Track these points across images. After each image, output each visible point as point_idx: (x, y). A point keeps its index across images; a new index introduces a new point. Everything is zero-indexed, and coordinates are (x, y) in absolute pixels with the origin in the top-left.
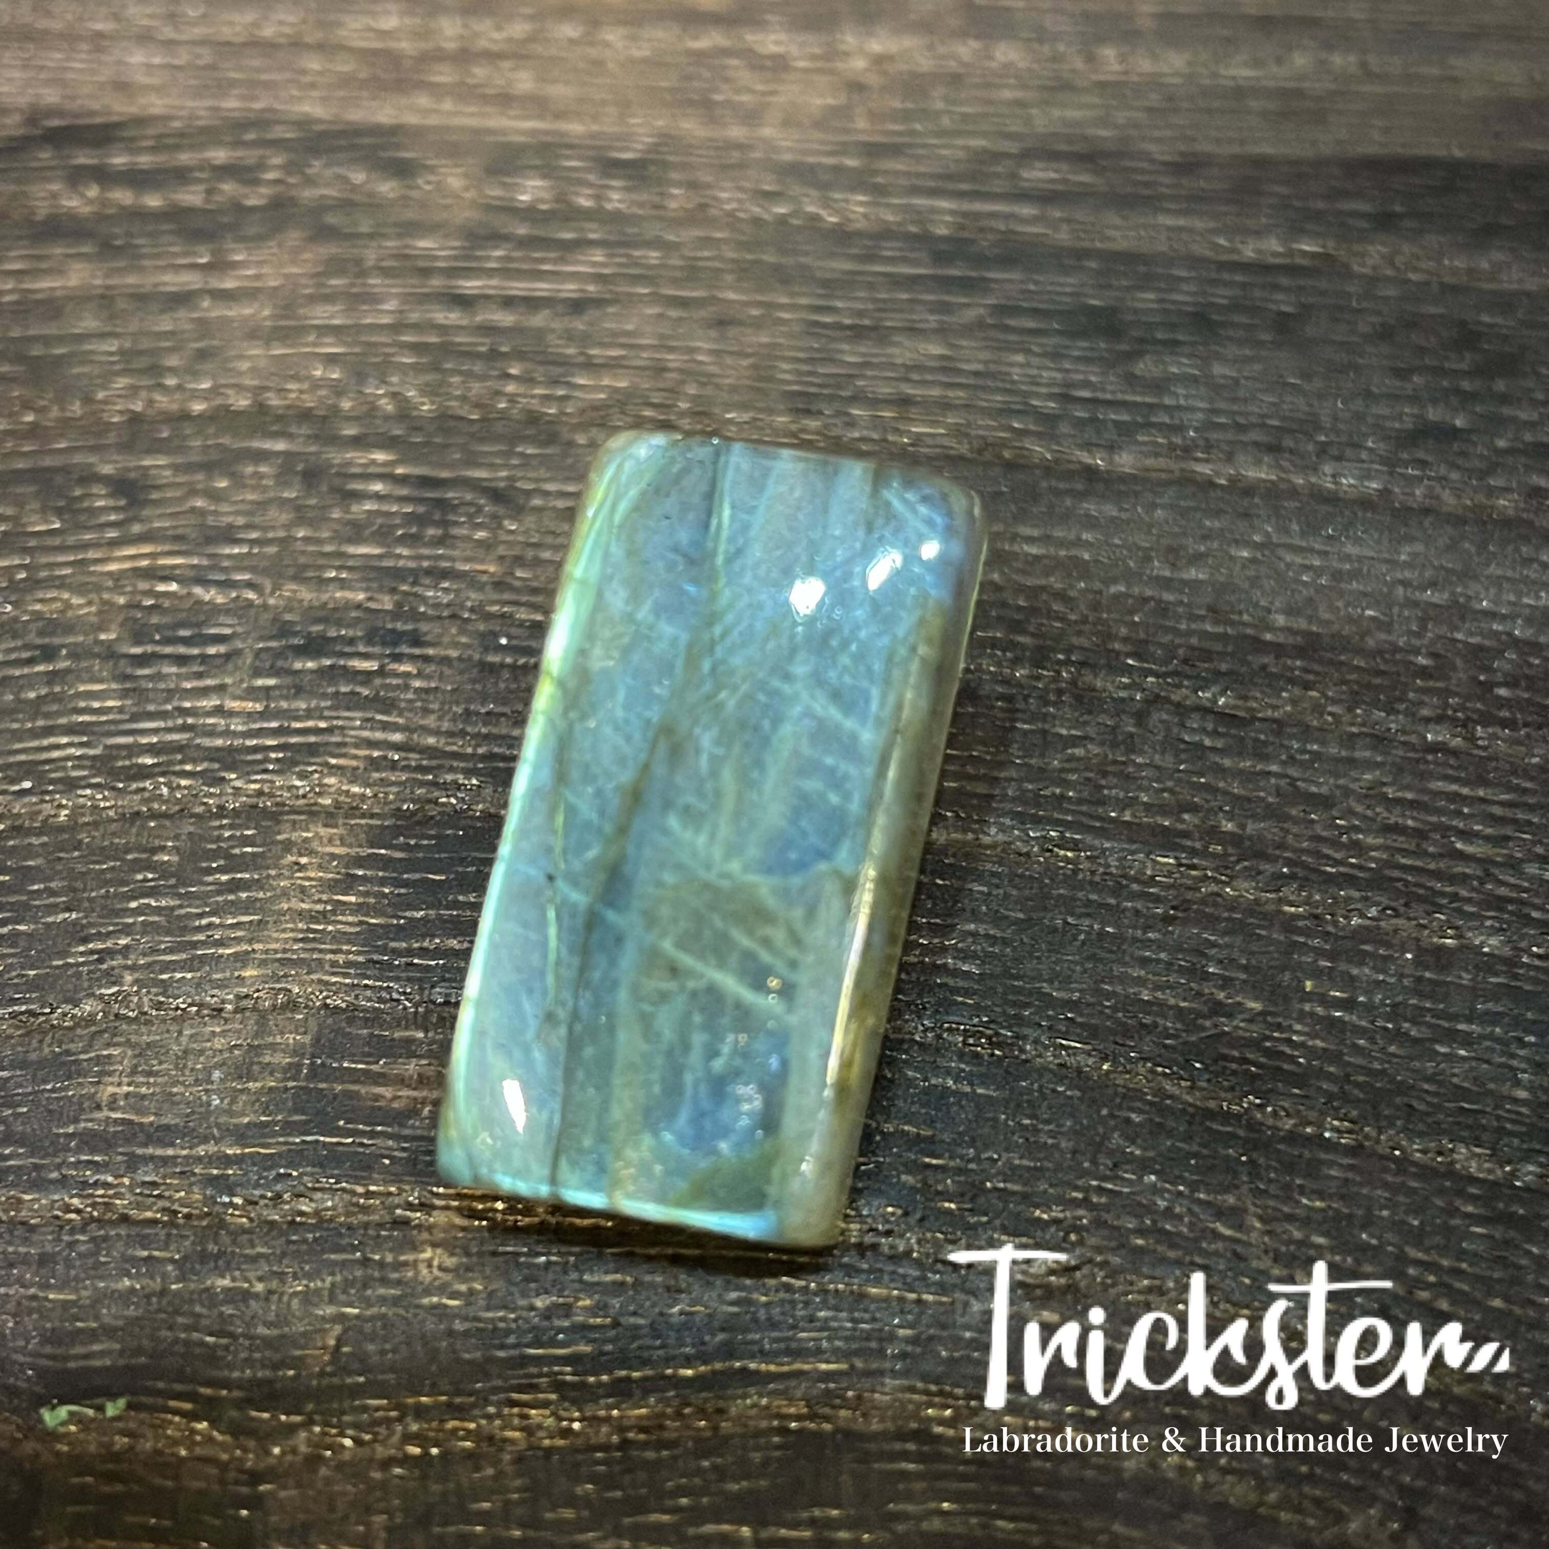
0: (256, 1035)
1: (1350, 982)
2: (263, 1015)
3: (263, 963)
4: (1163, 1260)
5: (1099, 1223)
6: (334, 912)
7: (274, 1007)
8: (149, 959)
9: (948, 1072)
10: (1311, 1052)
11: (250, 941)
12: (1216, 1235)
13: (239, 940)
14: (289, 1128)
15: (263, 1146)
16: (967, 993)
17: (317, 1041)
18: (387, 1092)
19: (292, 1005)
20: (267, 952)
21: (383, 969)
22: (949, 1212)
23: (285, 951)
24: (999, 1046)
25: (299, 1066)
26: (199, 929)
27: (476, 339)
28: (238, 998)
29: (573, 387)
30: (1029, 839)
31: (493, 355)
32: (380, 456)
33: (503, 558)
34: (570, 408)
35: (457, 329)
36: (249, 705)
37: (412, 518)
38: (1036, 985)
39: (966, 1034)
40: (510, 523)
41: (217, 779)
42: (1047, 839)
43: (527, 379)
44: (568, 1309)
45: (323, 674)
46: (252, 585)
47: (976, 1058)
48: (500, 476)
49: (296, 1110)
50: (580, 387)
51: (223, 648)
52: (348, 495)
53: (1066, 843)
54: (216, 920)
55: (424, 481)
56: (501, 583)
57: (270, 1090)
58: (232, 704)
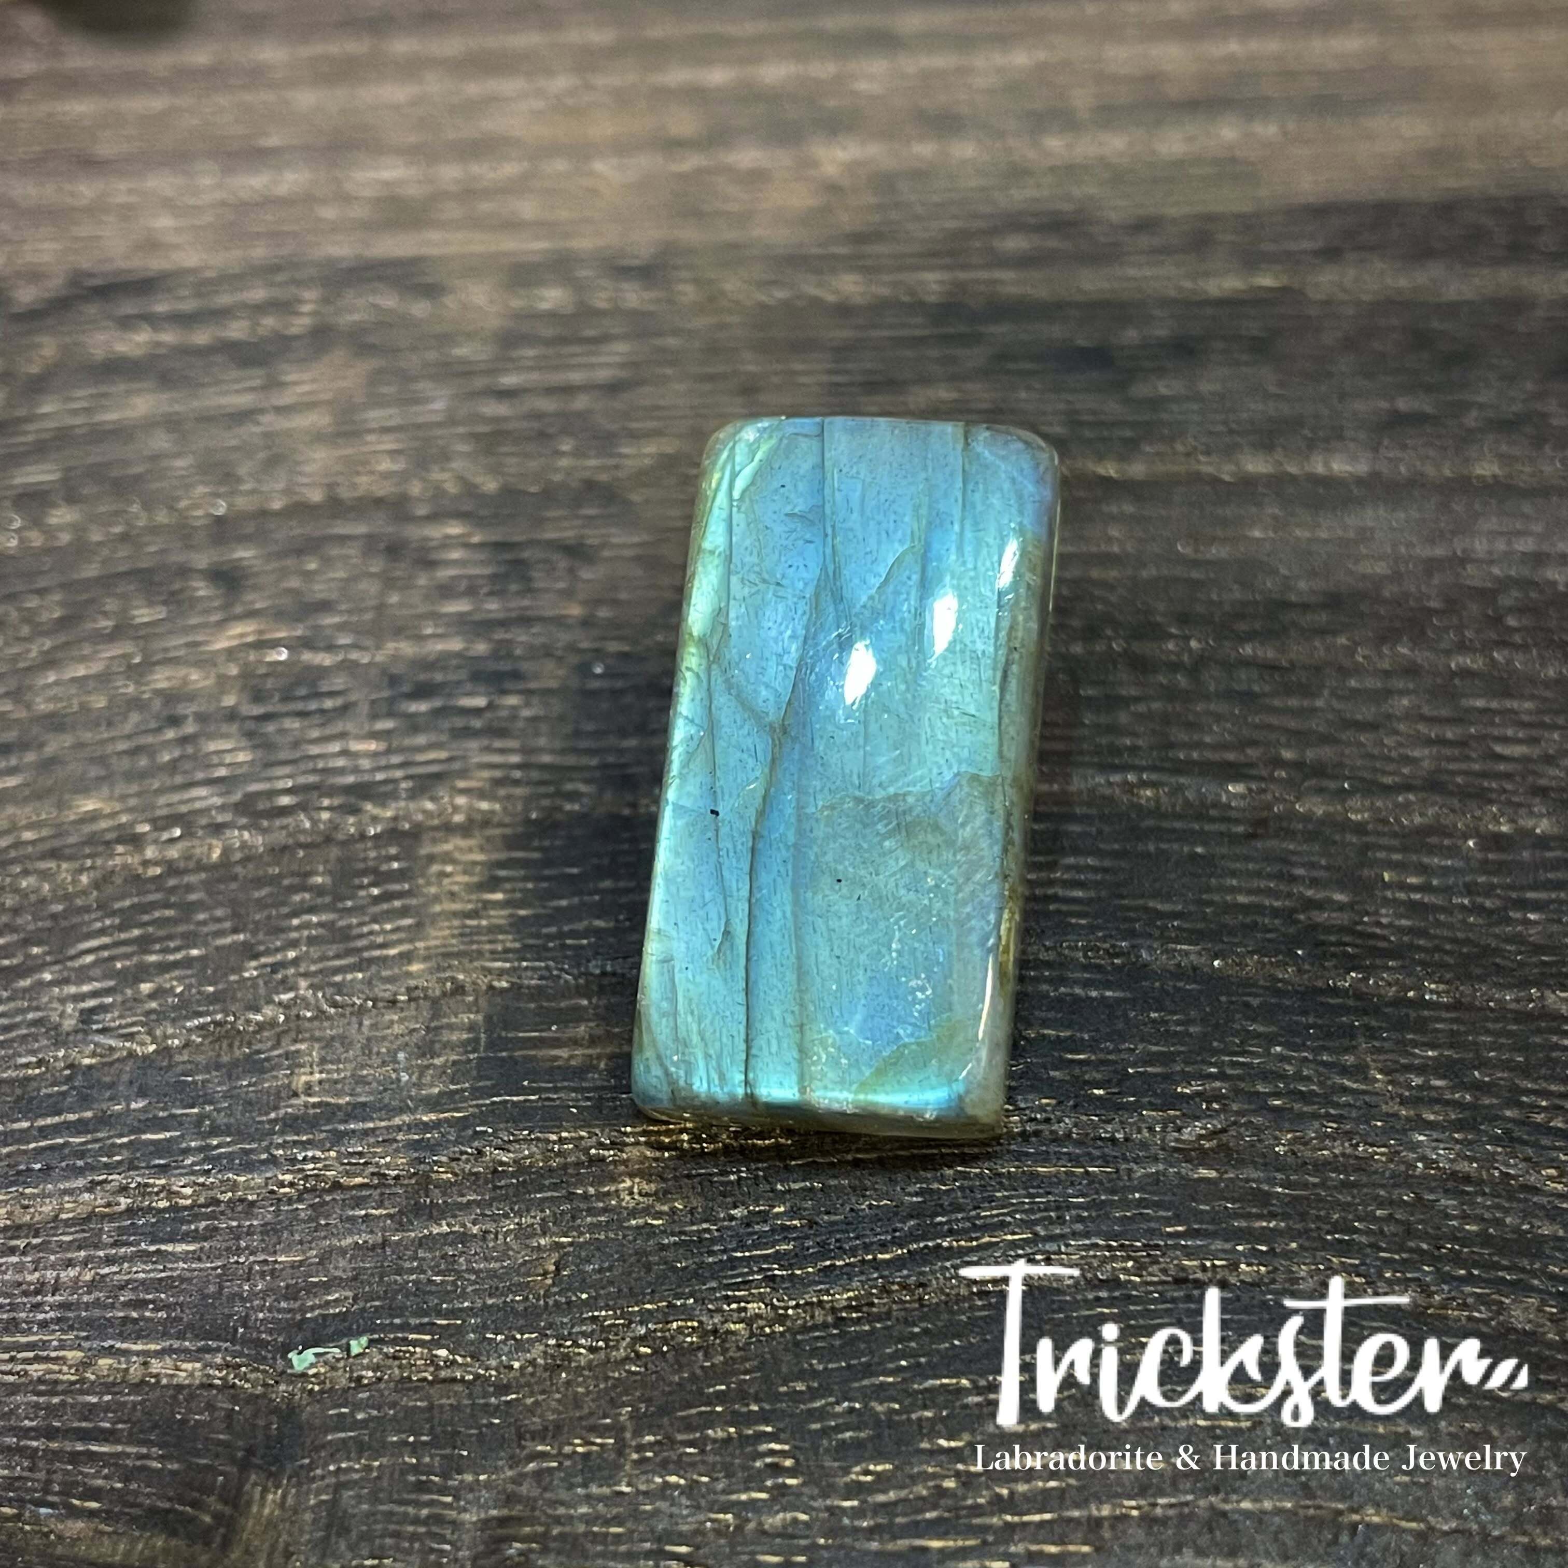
0: (432, 1019)
1: (1423, 869)
2: (435, 1002)
3: (426, 959)
4: (1301, 1116)
5: (1237, 1092)
6: (485, 909)
7: (444, 994)
8: (319, 966)
9: (1076, 982)
10: (1401, 930)
11: (411, 941)
12: (1345, 1090)
13: (400, 942)
14: (477, 1092)
15: (457, 1110)
16: (1080, 915)
17: (488, 1019)
18: (563, 1053)
19: (459, 991)
20: (429, 948)
21: (539, 952)
22: (1099, 1098)
23: (445, 946)
24: (1117, 955)
25: (476, 1040)
26: (361, 936)
27: (525, 424)
28: (409, 990)
29: (620, 455)
30: (1110, 784)
31: (543, 436)
32: (454, 529)
33: (584, 603)
34: (620, 474)
35: (506, 419)
36: (373, 746)
37: (494, 578)
38: (1141, 902)
39: (1085, 950)
40: (586, 574)
41: (355, 811)
42: (1126, 782)
43: (578, 453)
44: (764, 1217)
45: (437, 713)
46: (355, 646)
47: (1099, 968)
48: (569, 535)
49: (480, 1078)
50: (627, 456)
51: (339, 702)
52: (431, 564)
53: (1144, 784)
54: (376, 927)
55: (499, 546)
56: (586, 623)
57: (455, 1063)
58: (356, 746)
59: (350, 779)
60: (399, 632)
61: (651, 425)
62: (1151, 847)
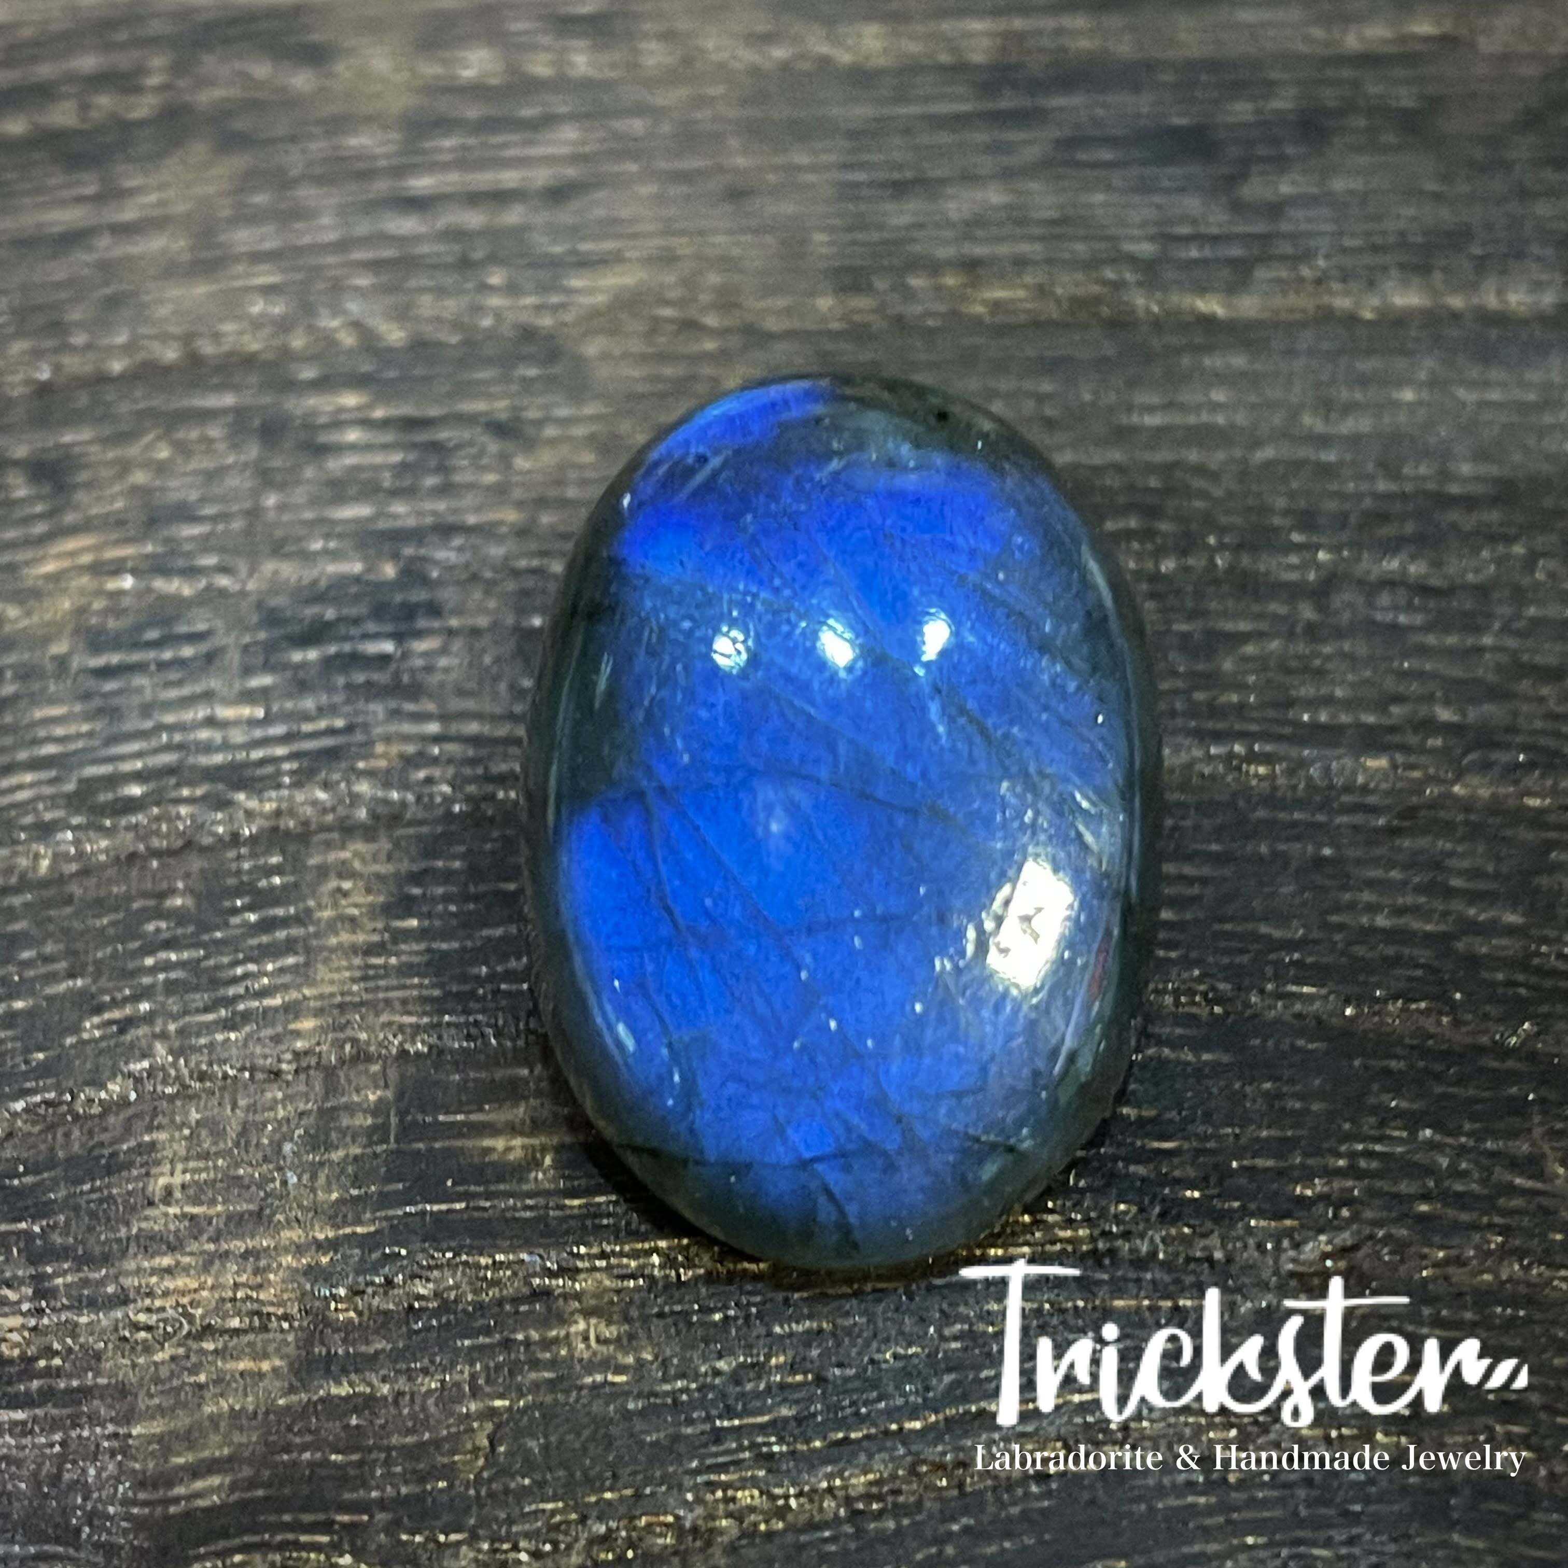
0: (326, 1097)
2: (329, 1073)
3: (318, 1012)
4: (1457, 1227)
5: (1373, 1194)
6: (395, 941)
7: (342, 1061)
8: (179, 1023)
9: (1164, 1040)
11: (299, 987)
12: (1514, 1189)
13: (285, 987)
14: (385, 1200)
15: (361, 1223)
16: (1169, 945)
17: (400, 1095)
18: (498, 1143)
19: (362, 1056)
20: (321, 997)
21: (466, 1002)
22: (1193, 1202)
23: (343, 994)
24: (1218, 1002)
25: (385, 1126)
26: (235, 980)
27: (441, 248)
28: (297, 1055)
29: (569, 291)
30: (1210, 758)
31: (465, 264)
32: (350, 399)
33: (520, 505)
34: (568, 317)
35: (417, 239)
36: (246, 711)
37: (403, 468)
38: (1250, 926)
39: (1176, 993)
40: (521, 463)
41: (223, 804)
42: (1231, 755)
43: (512, 289)
44: (759, 1369)
45: (329, 664)
46: (223, 569)
47: (1193, 1019)
48: (500, 407)
49: (389, 1178)
50: (578, 291)
51: (204, 647)
52: (322, 451)
53: (1252, 758)
54: (252, 967)
55: (410, 424)
56: (522, 532)
57: (356, 1158)
58: (225, 713)
59: (218, 758)
60: (278, 550)
61: (608, 245)
62: (1264, 849)
